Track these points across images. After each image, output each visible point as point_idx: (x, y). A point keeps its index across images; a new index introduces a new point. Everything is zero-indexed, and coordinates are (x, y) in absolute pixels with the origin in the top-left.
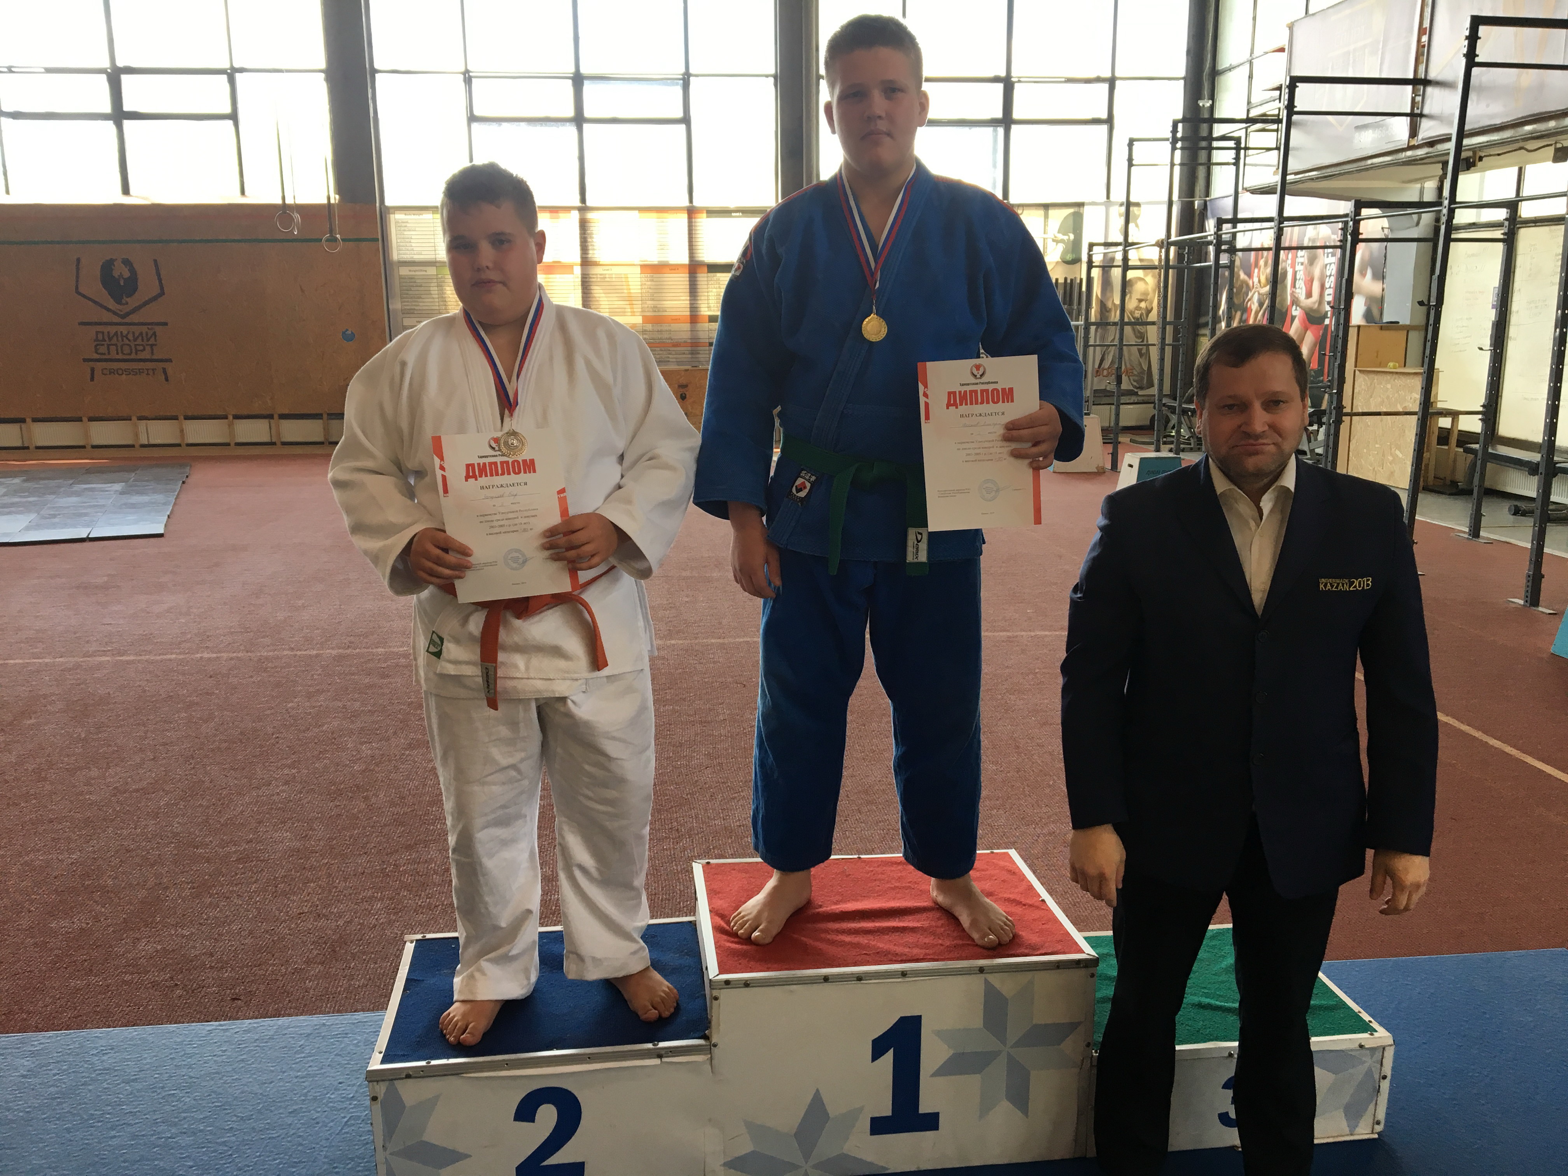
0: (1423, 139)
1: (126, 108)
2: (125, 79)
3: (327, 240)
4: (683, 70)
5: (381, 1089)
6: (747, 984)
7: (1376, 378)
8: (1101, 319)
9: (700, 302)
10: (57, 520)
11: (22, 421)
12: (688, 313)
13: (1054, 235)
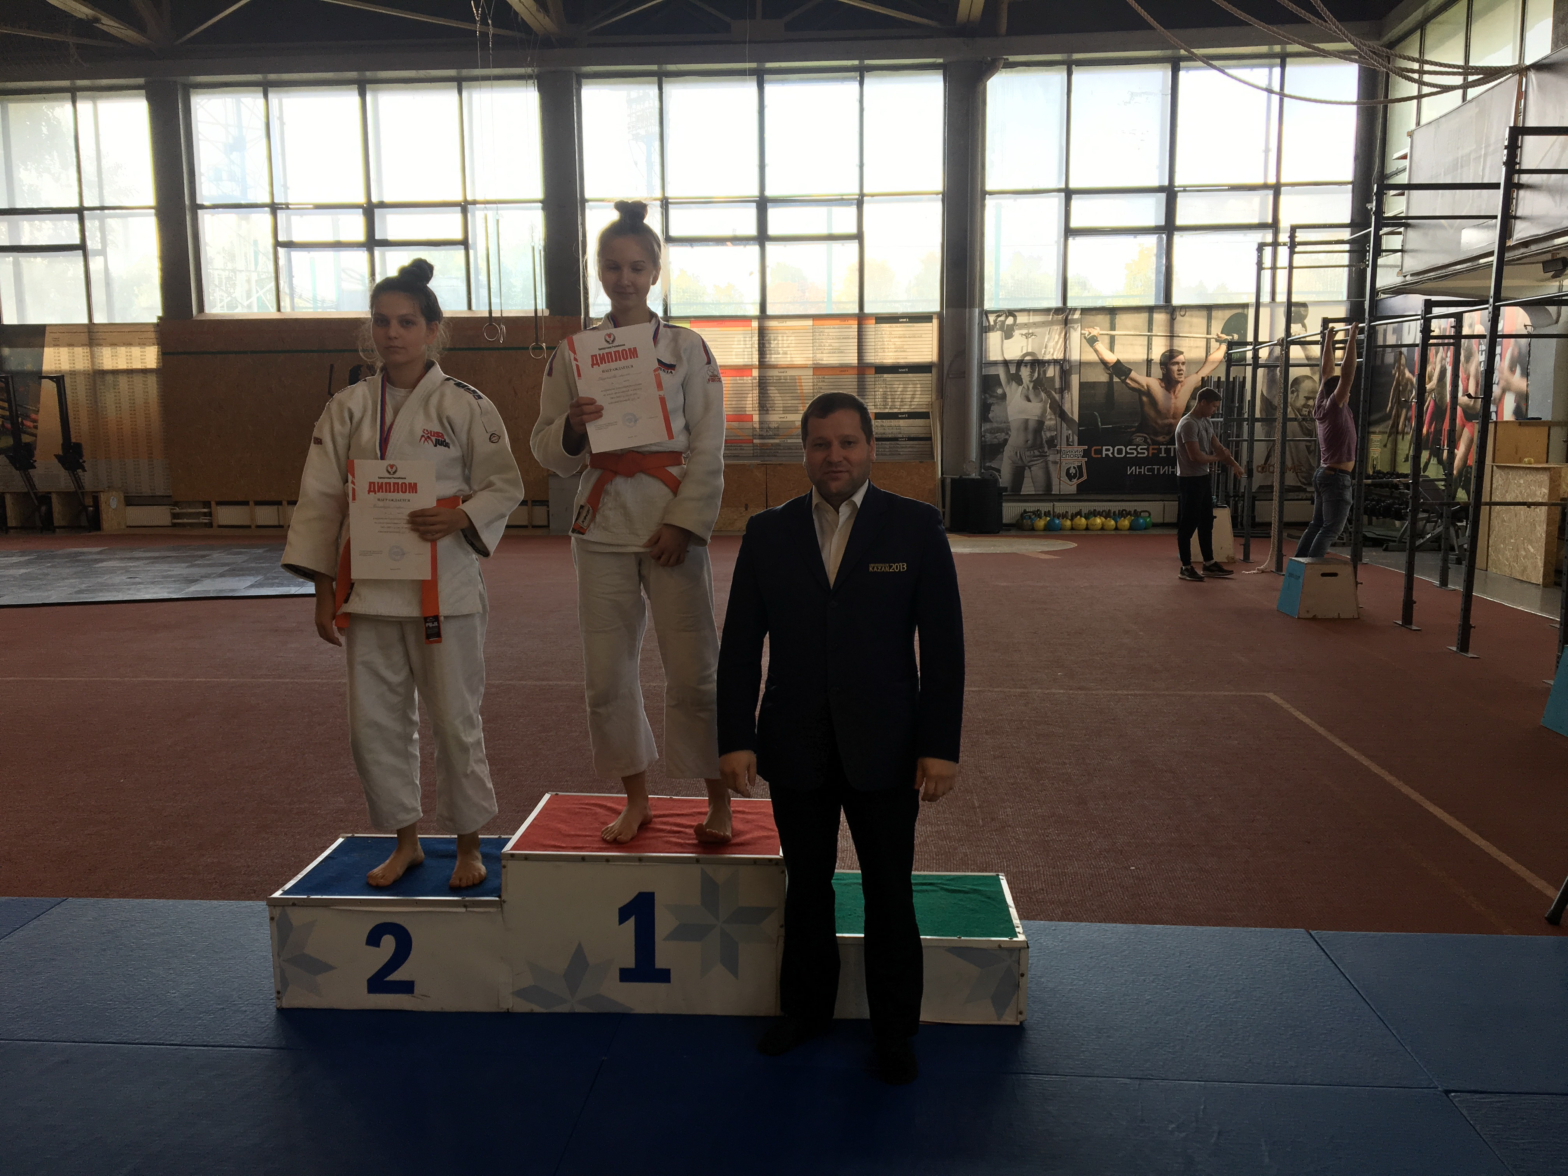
0: (1517, 240)
1: (378, 236)
2: (377, 212)
3: (534, 348)
4: (857, 190)
5: (277, 912)
6: (526, 858)
7: (1511, 474)
8: (1265, 415)
10: (277, 581)
11: (279, 503)
13: (1217, 335)
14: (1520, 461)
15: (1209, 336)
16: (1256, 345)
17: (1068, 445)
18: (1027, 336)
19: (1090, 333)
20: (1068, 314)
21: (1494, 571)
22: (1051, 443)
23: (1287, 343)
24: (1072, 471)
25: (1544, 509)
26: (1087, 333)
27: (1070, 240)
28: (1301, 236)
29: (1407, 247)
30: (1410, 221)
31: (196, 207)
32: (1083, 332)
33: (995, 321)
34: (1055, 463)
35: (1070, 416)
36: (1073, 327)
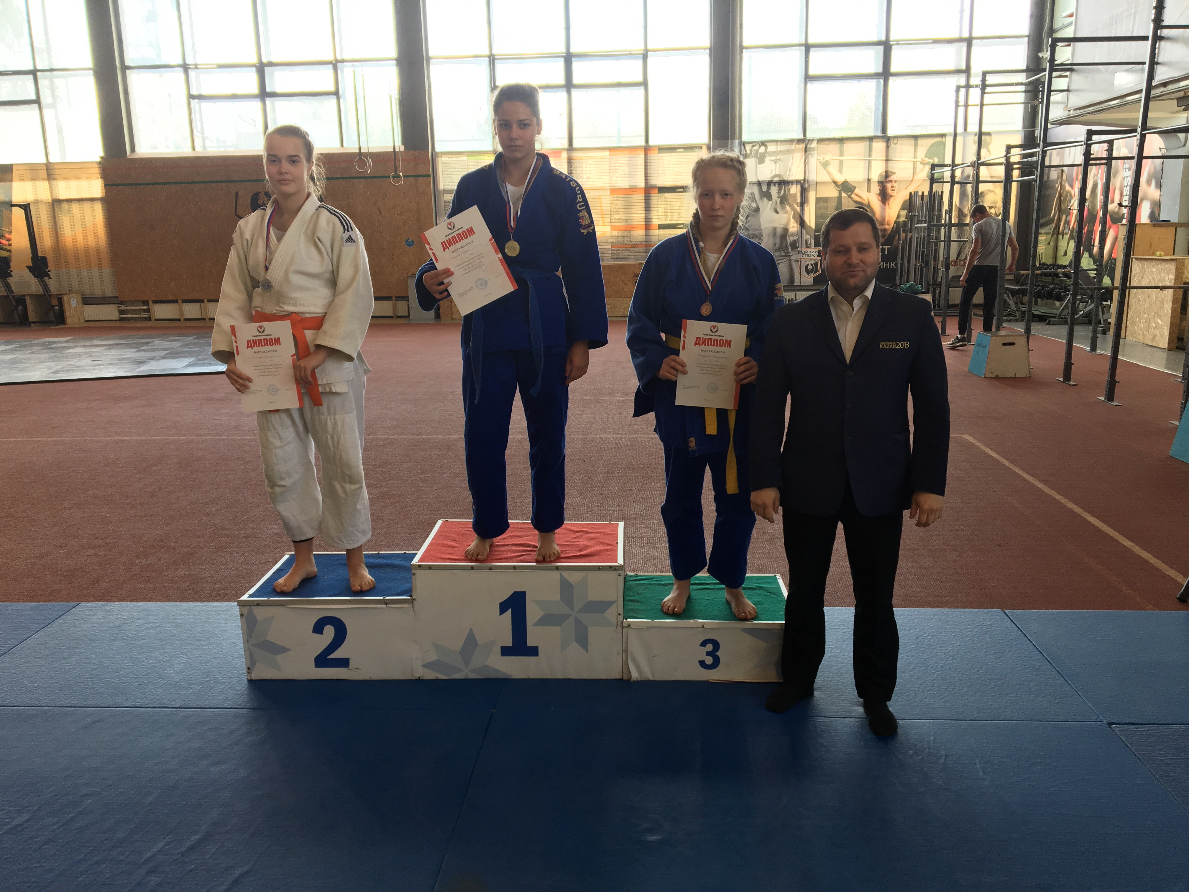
0: (1158, 82)
1: (268, 89)
2: (267, 69)
3: (394, 177)
4: (642, 47)
5: (245, 610)
6: (430, 568)
7: (1146, 263)
8: (959, 221)
9: (652, 215)
11: (201, 301)
12: (644, 223)
13: (922, 158)
14: (1153, 254)
15: (915, 160)
16: (953, 167)
17: (807, 247)
18: (775, 161)
19: (824, 159)
20: (808, 144)
21: (1131, 338)
22: (794, 245)
23: (977, 165)
24: (810, 267)
25: (1171, 291)
26: (822, 159)
27: (809, 84)
28: (990, 79)
29: (1072, 87)
30: (1074, 67)
31: (125, 68)
32: (819, 158)
33: (751, 151)
34: (797, 261)
35: (808, 224)
36: (811, 154)
